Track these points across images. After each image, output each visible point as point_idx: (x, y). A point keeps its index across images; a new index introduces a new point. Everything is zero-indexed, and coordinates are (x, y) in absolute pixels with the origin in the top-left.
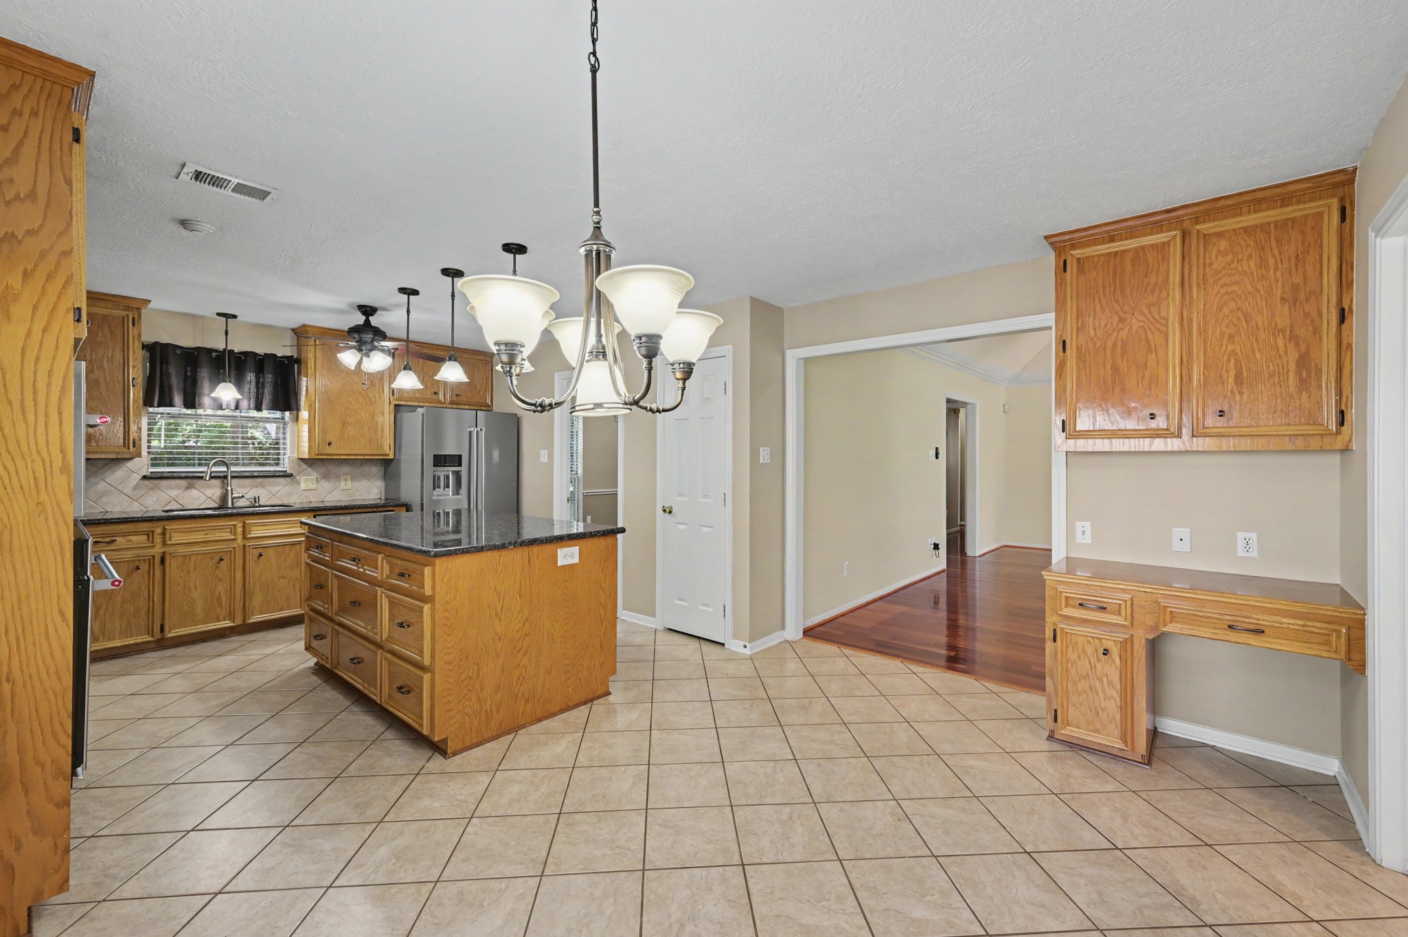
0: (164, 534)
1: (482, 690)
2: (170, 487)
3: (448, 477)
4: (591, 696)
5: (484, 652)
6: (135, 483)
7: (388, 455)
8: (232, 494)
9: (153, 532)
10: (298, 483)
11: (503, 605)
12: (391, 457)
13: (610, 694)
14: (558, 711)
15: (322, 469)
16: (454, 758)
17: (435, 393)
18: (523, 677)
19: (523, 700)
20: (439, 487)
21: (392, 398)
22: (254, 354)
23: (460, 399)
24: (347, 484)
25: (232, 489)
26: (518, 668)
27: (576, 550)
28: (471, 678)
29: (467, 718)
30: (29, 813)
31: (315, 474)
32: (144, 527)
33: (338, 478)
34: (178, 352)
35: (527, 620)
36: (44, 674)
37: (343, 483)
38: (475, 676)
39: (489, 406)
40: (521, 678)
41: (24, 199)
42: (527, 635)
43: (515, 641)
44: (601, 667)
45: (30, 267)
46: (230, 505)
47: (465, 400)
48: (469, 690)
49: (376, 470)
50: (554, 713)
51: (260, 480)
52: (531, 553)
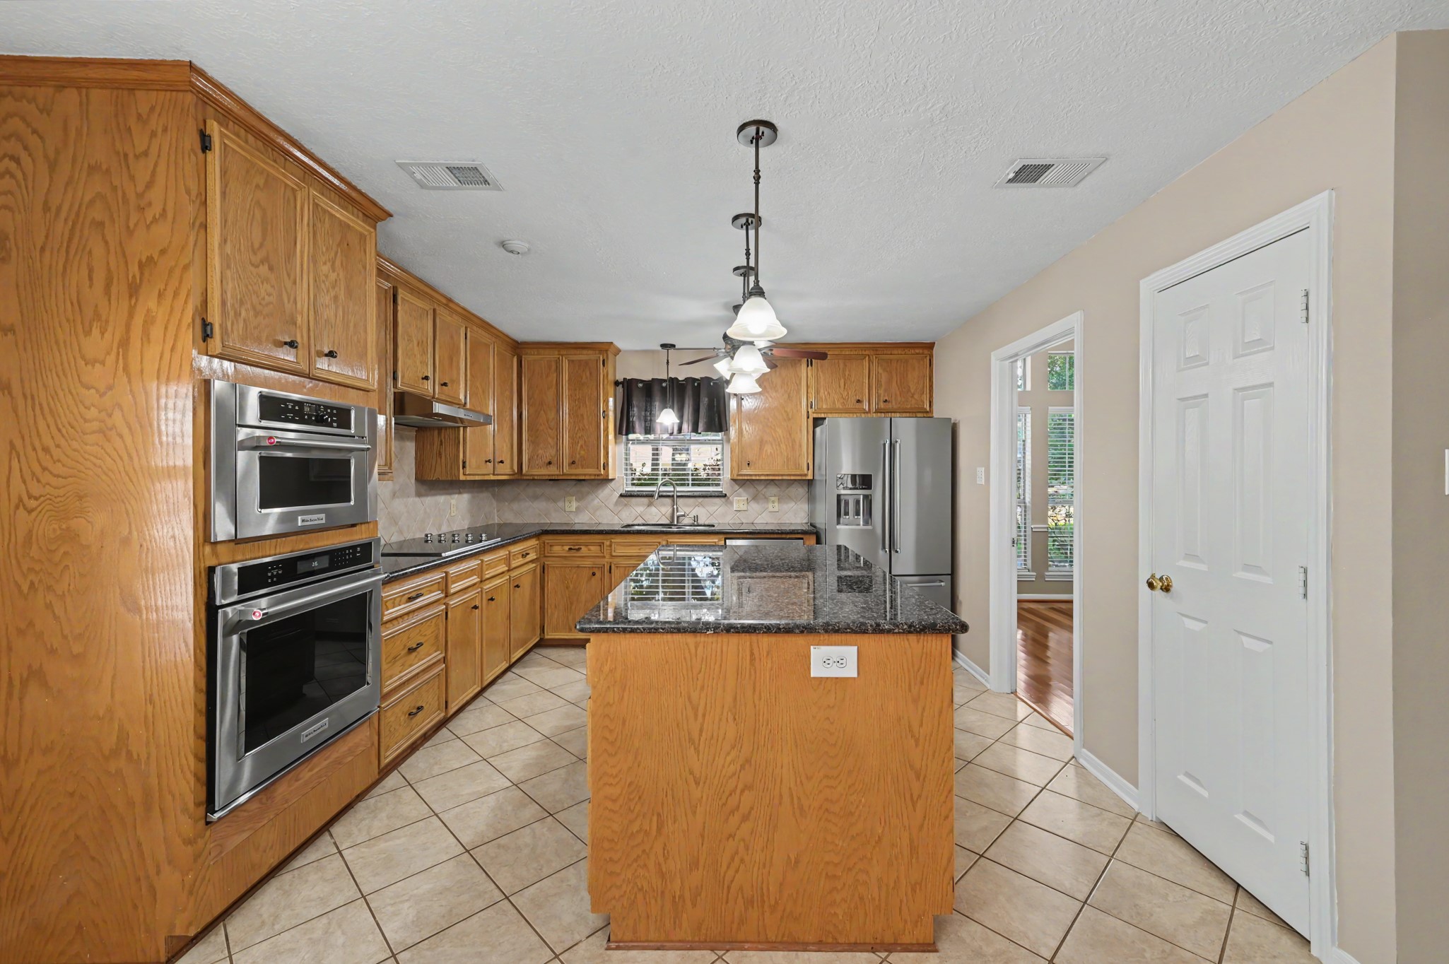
0: (610, 546)
1: (666, 859)
2: (638, 505)
3: (858, 502)
4: (889, 939)
5: (670, 797)
6: (615, 500)
7: (806, 475)
8: (677, 512)
9: (603, 543)
10: (732, 503)
11: (702, 725)
12: (810, 477)
13: (936, 951)
14: (813, 944)
15: (752, 490)
16: (615, 951)
17: (858, 401)
18: (742, 861)
19: (740, 900)
20: (847, 513)
21: (810, 410)
22: (694, 380)
23: (889, 406)
24: (773, 506)
25: (677, 508)
26: (731, 839)
27: (850, 652)
28: (647, 833)
29: (640, 896)
30: (165, 838)
31: (744, 494)
32: (597, 538)
33: (766, 499)
34: (640, 385)
35: (748, 761)
36: (174, 703)
37: (770, 505)
38: (654, 832)
39: (928, 412)
40: (737, 859)
41: (159, 218)
42: (748, 787)
43: (727, 793)
44: (914, 890)
45: (162, 287)
46: (675, 523)
47: (895, 407)
48: (644, 851)
49: (802, 491)
50: (803, 943)
51: (700, 500)
52: (755, 645)
